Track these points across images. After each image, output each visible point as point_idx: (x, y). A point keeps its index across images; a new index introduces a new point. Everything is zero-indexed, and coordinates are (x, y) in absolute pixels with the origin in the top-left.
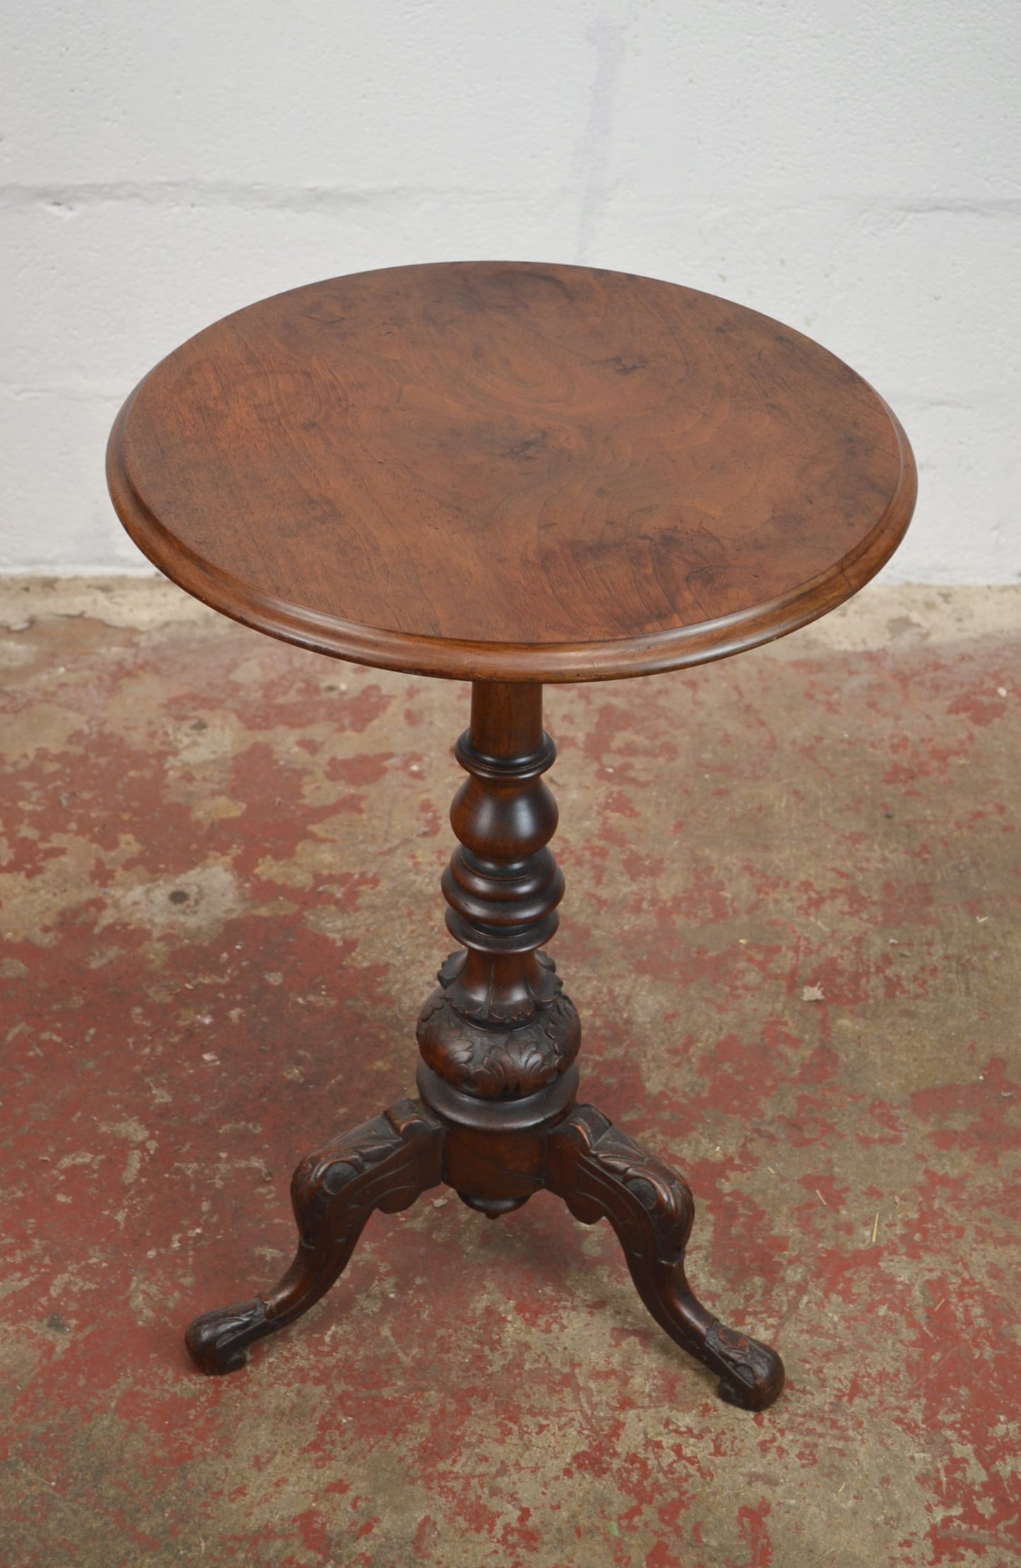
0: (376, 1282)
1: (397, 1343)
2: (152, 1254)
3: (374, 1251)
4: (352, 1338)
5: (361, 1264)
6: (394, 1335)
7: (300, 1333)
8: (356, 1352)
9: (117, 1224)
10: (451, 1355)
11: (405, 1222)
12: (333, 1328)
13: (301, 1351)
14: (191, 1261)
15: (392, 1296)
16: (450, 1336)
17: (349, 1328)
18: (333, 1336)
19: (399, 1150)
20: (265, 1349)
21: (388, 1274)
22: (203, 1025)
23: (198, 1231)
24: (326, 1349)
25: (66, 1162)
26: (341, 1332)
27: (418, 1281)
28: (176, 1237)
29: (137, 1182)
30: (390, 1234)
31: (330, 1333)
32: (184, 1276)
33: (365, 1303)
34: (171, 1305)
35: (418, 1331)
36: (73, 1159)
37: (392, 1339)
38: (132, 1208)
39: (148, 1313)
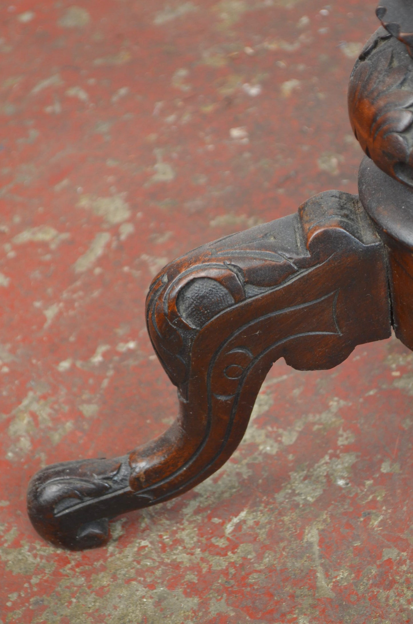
0: (327, 458)
1: (321, 557)
2: (65, 365)
3: (342, 412)
4: (262, 534)
5: (316, 427)
6: (321, 542)
7: (198, 511)
8: (260, 557)
9: (45, 319)
10: (391, 593)
11: (399, 378)
12: (243, 514)
13: (187, 539)
14: (105, 383)
15: (341, 483)
16: (401, 562)
17: (263, 520)
18: (238, 527)
19: (305, 273)
20: (143, 525)
21: (347, 449)
22: (247, 97)
23: (132, 345)
24: (221, 543)
25: (25, 236)
26: (250, 523)
27: (385, 468)
28: (103, 348)
29: (90, 272)
30: (372, 393)
31: (236, 520)
32: (89, 402)
33: (300, 487)
34: (56, 437)
35: (357, 544)
36: (34, 234)
37: (316, 548)
38: (70, 304)
39: (25, 443)
